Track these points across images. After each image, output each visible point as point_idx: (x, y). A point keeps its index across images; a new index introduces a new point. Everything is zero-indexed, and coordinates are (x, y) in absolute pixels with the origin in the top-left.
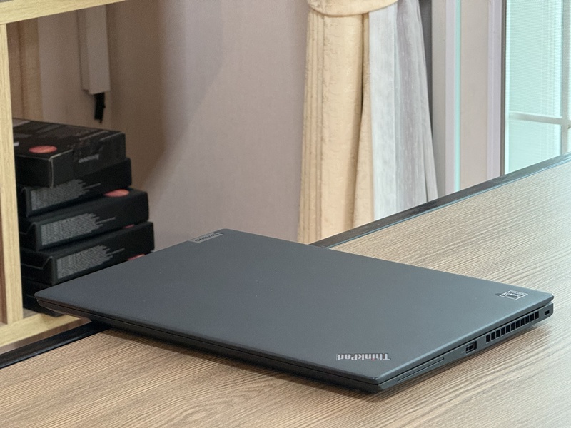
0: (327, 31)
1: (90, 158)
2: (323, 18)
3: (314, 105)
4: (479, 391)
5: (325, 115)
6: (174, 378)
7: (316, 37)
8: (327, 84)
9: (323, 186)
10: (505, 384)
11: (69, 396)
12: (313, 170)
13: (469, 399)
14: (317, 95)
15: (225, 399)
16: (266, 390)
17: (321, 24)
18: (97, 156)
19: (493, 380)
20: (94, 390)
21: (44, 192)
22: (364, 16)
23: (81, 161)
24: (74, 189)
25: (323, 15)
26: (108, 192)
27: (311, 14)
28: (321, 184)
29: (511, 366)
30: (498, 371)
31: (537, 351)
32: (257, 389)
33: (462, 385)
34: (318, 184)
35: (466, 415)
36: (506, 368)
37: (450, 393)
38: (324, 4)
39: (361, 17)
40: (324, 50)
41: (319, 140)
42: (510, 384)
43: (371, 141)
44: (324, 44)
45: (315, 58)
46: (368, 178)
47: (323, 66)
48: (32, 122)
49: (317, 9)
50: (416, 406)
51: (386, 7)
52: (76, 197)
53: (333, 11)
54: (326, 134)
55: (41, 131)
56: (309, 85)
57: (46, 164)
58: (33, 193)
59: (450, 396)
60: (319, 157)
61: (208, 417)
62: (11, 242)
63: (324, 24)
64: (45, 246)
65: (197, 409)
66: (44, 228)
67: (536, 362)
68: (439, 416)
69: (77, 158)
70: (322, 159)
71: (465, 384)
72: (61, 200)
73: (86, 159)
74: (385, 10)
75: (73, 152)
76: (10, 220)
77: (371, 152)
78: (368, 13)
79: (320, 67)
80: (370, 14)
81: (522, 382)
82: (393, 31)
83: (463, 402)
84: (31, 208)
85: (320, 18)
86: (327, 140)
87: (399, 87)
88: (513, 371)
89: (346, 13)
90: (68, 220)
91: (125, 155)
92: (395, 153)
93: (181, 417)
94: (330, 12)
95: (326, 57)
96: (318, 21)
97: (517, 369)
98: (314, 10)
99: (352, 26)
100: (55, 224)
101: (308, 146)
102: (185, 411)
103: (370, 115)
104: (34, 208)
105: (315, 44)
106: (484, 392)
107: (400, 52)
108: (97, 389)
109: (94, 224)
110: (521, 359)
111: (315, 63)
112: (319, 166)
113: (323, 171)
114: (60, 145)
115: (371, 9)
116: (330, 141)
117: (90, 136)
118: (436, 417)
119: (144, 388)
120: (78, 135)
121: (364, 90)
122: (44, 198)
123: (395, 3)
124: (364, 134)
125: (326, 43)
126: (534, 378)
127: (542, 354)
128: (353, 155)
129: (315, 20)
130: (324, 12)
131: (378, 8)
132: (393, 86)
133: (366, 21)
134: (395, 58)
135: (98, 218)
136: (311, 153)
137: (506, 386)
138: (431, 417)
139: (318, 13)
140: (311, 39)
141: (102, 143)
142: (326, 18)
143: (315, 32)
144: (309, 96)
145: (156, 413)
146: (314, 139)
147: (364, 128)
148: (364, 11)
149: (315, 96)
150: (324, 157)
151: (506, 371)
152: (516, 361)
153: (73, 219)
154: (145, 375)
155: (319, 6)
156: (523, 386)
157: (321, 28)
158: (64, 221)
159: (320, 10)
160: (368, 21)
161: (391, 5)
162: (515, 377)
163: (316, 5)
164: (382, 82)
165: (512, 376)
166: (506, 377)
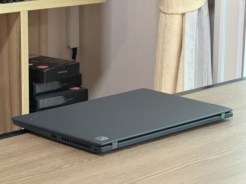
1: (63, 72)
2: (165, 15)
3: (160, 53)
4: (194, 163)
5: (164, 57)
6: (60, 151)
7: (162, 23)
8: (166, 44)
9: (162, 88)
12: (158, 81)
13: (188, 166)
14: (161, 48)
15: (80, 160)
17: (164, 18)
18: (66, 71)
19: (202, 159)
20: (24, 153)
21: (42, 85)
22: (183, 14)
23: (59, 73)
24: (56, 85)
25: (165, 14)
26: (71, 88)
27: (161, 13)
28: (161, 87)
29: (211, 154)
30: (205, 155)
31: (225, 148)
33: (187, 160)
34: (160, 87)
35: (186, 172)
37: (181, 163)
38: (166, 9)
39: (182, 15)
40: (165, 29)
41: (161, 68)
42: (209, 161)
43: (183, 69)
44: (165, 26)
45: (161, 33)
46: (182, 86)
47: (165, 36)
48: (41, 56)
49: (163, 11)
50: (164, 167)
51: (193, 11)
52: (56, 89)
53: (170, 12)
54: (164, 65)
55: (44, 60)
56: (158, 44)
57: (43, 73)
58: (37, 86)
59: (181, 164)
60: (161, 76)
61: (70, 166)
62: (26, 105)
63: (166, 17)
64: (41, 108)
65: (67, 163)
66: (41, 101)
68: (173, 171)
69: (57, 72)
70: (162, 76)
72: (49, 90)
73: (61, 72)
74: (193, 12)
75: (55, 68)
76: (25, 96)
77: (183, 74)
78: (185, 13)
79: (163, 36)
80: (186, 14)
81: (214, 160)
82: (196, 21)
83: (185, 167)
84: (36, 92)
86: (165, 68)
87: (197, 46)
88: (212, 156)
89: (175, 13)
90: (52, 98)
91: (79, 72)
92: (194, 75)
93: (59, 166)
94: (168, 12)
95: (166, 32)
97: (214, 155)
98: (162, 11)
99: (178, 19)
100: (46, 100)
101: (157, 71)
102: (61, 163)
103: (183, 58)
104: (37, 92)
105: (162, 26)
106: (196, 163)
107: (199, 31)
109: (63, 101)
111: (161, 35)
112: (161, 80)
113: (162, 81)
114: (50, 66)
115: (186, 12)
116: (166, 68)
117: (64, 63)
118: (172, 172)
119: (46, 153)
120: (59, 62)
121: (182, 47)
122: (42, 88)
123: (197, 10)
124: (180, 66)
125: (166, 26)
126: (220, 159)
127: (226, 150)
128: (175, 76)
129: (162, 16)
130: (166, 12)
131: (189, 11)
132: (195, 46)
133: (184, 17)
134: (196, 34)
135: (65, 98)
136: (158, 74)
137: (206, 161)
138: (170, 172)
139: (164, 13)
140: (160, 24)
141: (69, 66)
142: (167, 15)
143: (162, 21)
144: (158, 49)
145: (48, 163)
146: (159, 67)
147: (181, 64)
148: (183, 12)
149: (160, 49)
150: (163, 76)
153: (54, 98)
154: (48, 149)
155: (164, 10)
156: (214, 162)
157: (164, 19)
158: (50, 98)
159: (164, 11)
160: (185, 17)
161: (195, 10)
163: (163, 9)
164: (190, 43)
165: (211, 158)
166: (207, 158)
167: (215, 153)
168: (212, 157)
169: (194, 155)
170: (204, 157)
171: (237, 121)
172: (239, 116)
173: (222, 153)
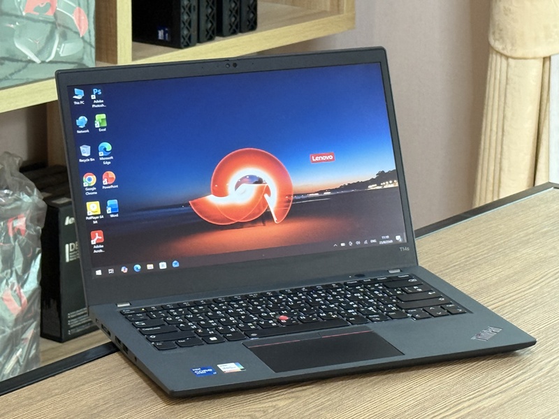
0: (510, 72)
2: (507, 60)
3: (494, 138)
7: (498, 77)
8: (509, 119)
10: (480, 410)
11: (96, 411)
16: (270, 411)
17: (504, 65)
19: (469, 406)
20: (118, 406)
22: (546, 59)
25: (507, 57)
27: (494, 56)
29: (485, 393)
30: (473, 398)
31: (507, 379)
32: (262, 409)
33: (442, 411)
36: (480, 395)
38: (509, 47)
39: (542, 60)
42: (485, 410)
44: (507, 84)
47: (505, 103)
49: (502, 51)
53: (519, 54)
54: (506, 163)
63: (508, 65)
67: (506, 390)
71: (445, 410)
78: (550, 58)
80: (552, 58)
81: (495, 409)
85: (504, 60)
86: (506, 169)
88: (486, 398)
89: (530, 56)
94: (515, 55)
96: (501, 62)
97: (489, 397)
98: (498, 52)
105: (497, 83)
108: (121, 406)
110: (493, 387)
111: (496, 100)
115: (553, 53)
116: (509, 170)
125: (509, 83)
126: (505, 405)
129: (498, 61)
130: (509, 54)
133: (547, 63)
137: (481, 413)
139: (502, 55)
142: (510, 60)
143: (498, 72)
148: (547, 55)
149: (495, 129)
150: (503, 185)
151: (480, 398)
152: (489, 389)
155: (503, 49)
156: (495, 413)
157: (504, 69)
159: (505, 52)
160: (550, 64)
162: (489, 404)
163: (501, 48)
165: (486, 403)
166: (480, 404)
167: (490, 391)
168: (487, 401)
169: (453, 398)
170: (473, 401)
171: (513, 311)
172: (514, 297)
173: (505, 391)
